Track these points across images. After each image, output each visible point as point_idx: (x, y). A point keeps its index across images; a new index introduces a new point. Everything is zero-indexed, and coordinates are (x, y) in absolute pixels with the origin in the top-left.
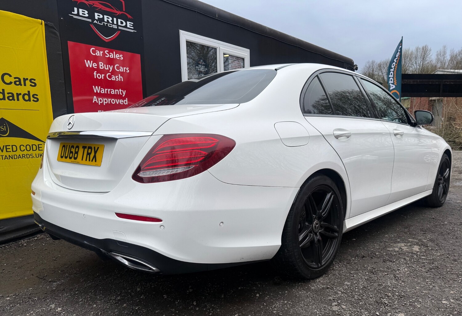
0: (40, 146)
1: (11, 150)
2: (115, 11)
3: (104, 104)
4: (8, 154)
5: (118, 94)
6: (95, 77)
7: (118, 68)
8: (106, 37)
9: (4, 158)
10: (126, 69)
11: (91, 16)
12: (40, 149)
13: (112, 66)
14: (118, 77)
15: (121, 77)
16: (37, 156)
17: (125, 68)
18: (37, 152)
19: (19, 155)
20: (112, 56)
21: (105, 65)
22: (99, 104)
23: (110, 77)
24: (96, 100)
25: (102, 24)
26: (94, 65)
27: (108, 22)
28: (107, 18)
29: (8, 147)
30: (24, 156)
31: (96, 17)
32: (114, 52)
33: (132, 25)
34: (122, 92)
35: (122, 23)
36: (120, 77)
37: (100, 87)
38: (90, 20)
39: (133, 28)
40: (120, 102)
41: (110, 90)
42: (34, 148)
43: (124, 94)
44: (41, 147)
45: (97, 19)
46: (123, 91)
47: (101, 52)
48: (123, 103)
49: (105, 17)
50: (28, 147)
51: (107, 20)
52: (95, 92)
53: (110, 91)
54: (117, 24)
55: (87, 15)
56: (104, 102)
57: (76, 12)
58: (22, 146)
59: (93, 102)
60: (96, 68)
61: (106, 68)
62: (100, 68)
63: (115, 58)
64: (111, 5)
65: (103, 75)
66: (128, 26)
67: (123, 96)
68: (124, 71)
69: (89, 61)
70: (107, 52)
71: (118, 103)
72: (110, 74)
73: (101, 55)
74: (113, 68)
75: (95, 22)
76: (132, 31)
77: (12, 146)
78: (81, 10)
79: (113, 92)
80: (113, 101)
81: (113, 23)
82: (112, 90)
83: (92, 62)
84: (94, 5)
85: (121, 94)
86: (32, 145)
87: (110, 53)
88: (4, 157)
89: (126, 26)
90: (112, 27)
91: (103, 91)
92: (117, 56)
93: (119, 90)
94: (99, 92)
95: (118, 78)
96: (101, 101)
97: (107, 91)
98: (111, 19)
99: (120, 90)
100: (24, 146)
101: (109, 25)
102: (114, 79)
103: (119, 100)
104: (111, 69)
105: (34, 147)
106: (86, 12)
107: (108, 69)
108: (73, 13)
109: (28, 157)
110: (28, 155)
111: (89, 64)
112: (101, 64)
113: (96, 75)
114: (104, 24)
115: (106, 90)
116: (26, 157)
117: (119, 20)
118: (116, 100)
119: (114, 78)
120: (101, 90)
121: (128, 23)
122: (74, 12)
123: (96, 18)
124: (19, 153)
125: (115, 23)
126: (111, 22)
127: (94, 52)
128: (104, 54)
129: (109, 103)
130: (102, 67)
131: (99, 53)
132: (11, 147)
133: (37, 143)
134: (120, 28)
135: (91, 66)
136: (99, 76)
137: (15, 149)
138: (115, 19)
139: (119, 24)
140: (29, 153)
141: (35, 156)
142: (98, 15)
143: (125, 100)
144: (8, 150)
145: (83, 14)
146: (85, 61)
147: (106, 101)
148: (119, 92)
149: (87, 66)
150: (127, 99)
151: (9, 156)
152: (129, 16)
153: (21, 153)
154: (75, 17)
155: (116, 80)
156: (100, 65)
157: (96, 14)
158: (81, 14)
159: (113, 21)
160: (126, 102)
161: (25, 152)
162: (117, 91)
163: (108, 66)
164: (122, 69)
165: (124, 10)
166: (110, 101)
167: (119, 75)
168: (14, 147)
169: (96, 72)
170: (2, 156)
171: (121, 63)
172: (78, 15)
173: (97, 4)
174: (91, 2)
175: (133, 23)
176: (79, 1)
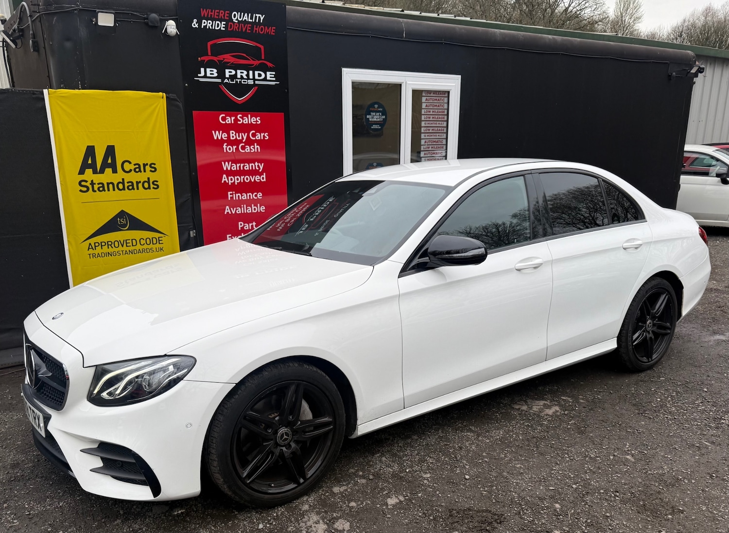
0: (160, 239)
1: (131, 244)
2: (251, 62)
3: (236, 184)
4: (128, 249)
5: (254, 168)
6: (225, 151)
7: (254, 135)
8: (240, 98)
9: (124, 254)
10: (264, 136)
11: (221, 75)
12: (160, 242)
13: (246, 134)
14: (253, 146)
15: (258, 147)
16: (158, 250)
17: (263, 134)
18: (158, 245)
19: (139, 250)
20: (246, 121)
21: (237, 134)
22: (230, 184)
23: (243, 148)
24: (226, 180)
25: (234, 82)
26: (223, 136)
27: (242, 77)
28: (241, 73)
29: (128, 241)
30: (143, 251)
31: (227, 75)
32: (249, 116)
33: (273, 76)
34: (258, 166)
35: (260, 75)
36: (256, 147)
37: (230, 163)
38: (219, 80)
39: (274, 79)
40: (256, 179)
41: (243, 164)
42: (155, 242)
43: (261, 168)
44: (162, 240)
45: (228, 77)
46: (260, 164)
47: (233, 118)
48: (260, 180)
49: (239, 71)
50: (148, 240)
51: (241, 76)
52: (225, 169)
53: (243, 166)
54: (254, 79)
55: (216, 75)
56: (236, 181)
57: (202, 74)
58: (142, 240)
59: (223, 182)
60: (226, 139)
61: (239, 137)
62: (231, 138)
63: (250, 122)
64: (245, 55)
65: (235, 147)
66: (268, 78)
67: (260, 171)
68: (262, 138)
69: (217, 132)
70: (240, 117)
71: (253, 181)
72: (243, 144)
73: (233, 122)
74: (248, 136)
75: (226, 81)
76: (273, 83)
77: (132, 240)
78: (208, 70)
79: (247, 167)
80: (247, 179)
81: (248, 78)
82: (245, 164)
83: (221, 132)
84: (225, 60)
85: (257, 169)
86: (152, 238)
87: (244, 118)
88: (124, 252)
89: (265, 79)
90: (247, 83)
91: (235, 167)
92: (252, 120)
93: (254, 164)
94: (229, 169)
95: (254, 148)
96: (231, 179)
97: (240, 166)
98: (245, 72)
99: (256, 164)
100: (144, 239)
101: (244, 82)
102: (249, 151)
103: (254, 177)
104: (245, 138)
105: (154, 240)
106: (215, 71)
107: (241, 138)
108: (199, 75)
109: (148, 251)
110: (148, 250)
111: (217, 135)
112: (233, 133)
113: (226, 148)
114: (237, 82)
115: (238, 165)
116: (146, 251)
117: (257, 73)
118: (251, 177)
119: (249, 148)
120: (231, 166)
121: (268, 73)
122: (200, 73)
123: (226, 77)
124: (139, 247)
125: (251, 77)
127: (224, 119)
128: (236, 120)
129: (242, 181)
130: (233, 137)
131: (230, 120)
132: (130, 241)
133: (157, 235)
134: (257, 82)
135: (220, 138)
136: (230, 149)
137: (134, 244)
138: (251, 72)
139: (257, 77)
140: (149, 247)
141: (155, 250)
142: (230, 72)
143: (262, 176)
144: (128, 245)
145: (211, 74)
146: (213, 132)
147: (238, 179)
148: (255, 166)
149: (215, 138)
150: (264, 174)
151: (129, 251)
152: (270, 65)
153: (141, 247)
154: (201, 79)
155: (251, 151)
156: (231, 135)
157: (227, 71)
158: (208, 75)
159: (248, 75)
160: (263, 178)
161: (146, 246)
162: (252, 166)
163: (240, 134)
164: (259, 136)
165: (263, 58)
166: (244, 179)
167: (256, 144)
168: (134, 241)
169: (226, 144)
170: (123, 251)
171: (258, 128)
172: (205, 76)
173: (228, 58)
174: (221, 57)
175: (274, 73)
176: (206, 59)
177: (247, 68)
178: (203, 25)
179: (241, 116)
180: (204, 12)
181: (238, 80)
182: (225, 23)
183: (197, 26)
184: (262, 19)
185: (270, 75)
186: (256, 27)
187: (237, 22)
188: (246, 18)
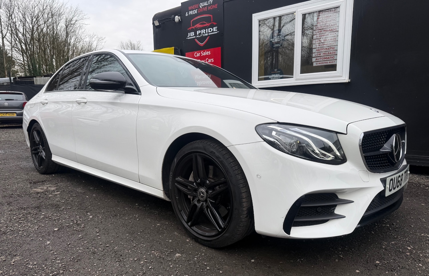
2: (207, 25)
7: (207, 61)
8: (202, 43)
10: (212, 60)
11: (196, 34)
20: (204, 54)
25: (200, 36)
28: (203, 31)
31: (198, 34)
32: (206, 51)
34: (209, 76)
35: (210, 30)
37: (198, 76)
38: (195, 37)
39: (217, 30)
47: (199, 54)
48: (209, 83)
53: (203, 77)
54: (208, 33)
55: (194, 35)
56: (200, 84)
63: (206, 55)
64: (204, 22)
66: (214, 31)
74: (205, 61)
75: (197, 36)
76: (216, 33)
78: (191, 33)
84: (197, 27)
89: (213, 32)
92: (207, 53)
94: (197, 78)
97: (201, 77)
98: (205, 30)
101: (204, 35)
103: (207, 82)
106: (194, 33)
108: (188, 36)
125: (207, 32)
126: (204, 33)
127: (196, 55)
128: (201, 54)
134: (209, 34)
138: (207, 30)
139: (209, 32)
154: (189, 38)
157: (198, 32)
158: (191, 36)
159: (205, 32)
162: (206, 76)
164: (209, 61)
165: (212, 21)
166: (203, 82)
171: (209, 57)
172: (190, 37)
173: (198, 26)
174: (195, 26)
175: (217, 27)
176: (190, 28)
177: (205, 28)
178: (189, 13)
179: (202, 52)
180: (190, 8)
181: (202, 35)
182: (197, 10)
183: (187, 15)
184: (212, 2)
185: (215, 29)
186: (209, 7)
187: (201, 7)
188: (205, 4)
